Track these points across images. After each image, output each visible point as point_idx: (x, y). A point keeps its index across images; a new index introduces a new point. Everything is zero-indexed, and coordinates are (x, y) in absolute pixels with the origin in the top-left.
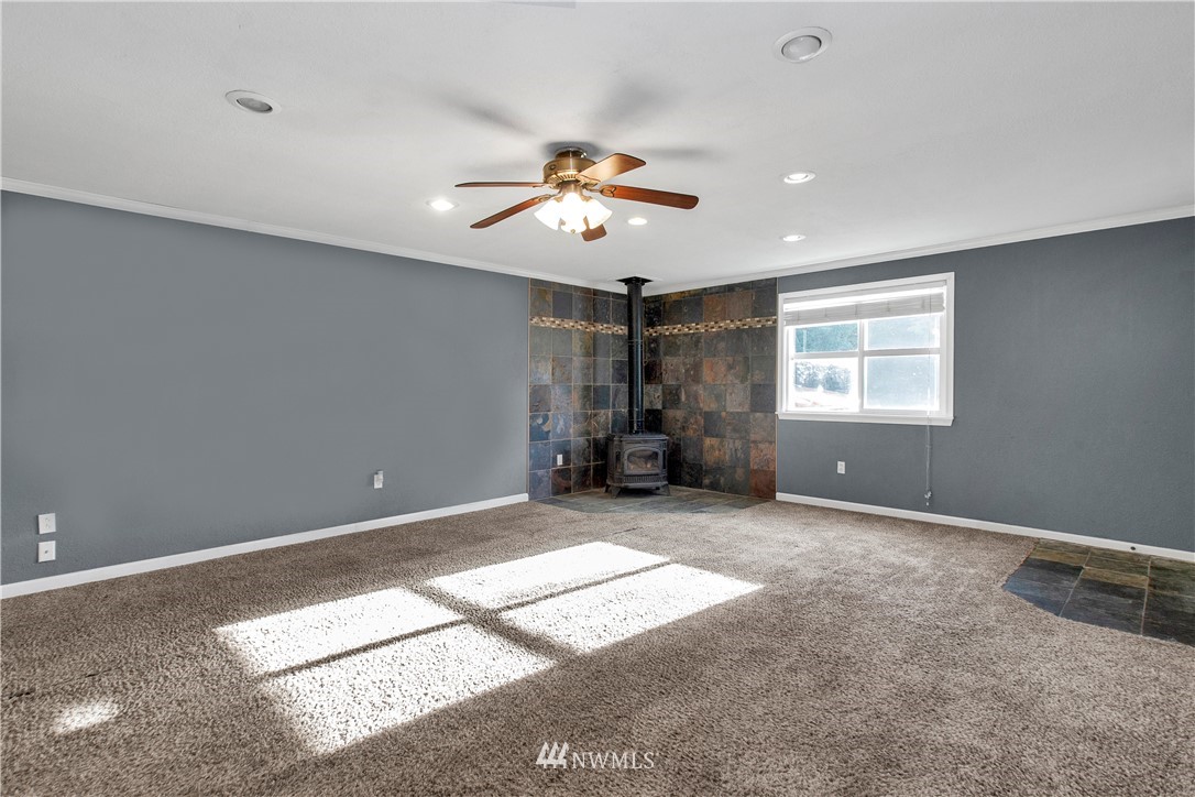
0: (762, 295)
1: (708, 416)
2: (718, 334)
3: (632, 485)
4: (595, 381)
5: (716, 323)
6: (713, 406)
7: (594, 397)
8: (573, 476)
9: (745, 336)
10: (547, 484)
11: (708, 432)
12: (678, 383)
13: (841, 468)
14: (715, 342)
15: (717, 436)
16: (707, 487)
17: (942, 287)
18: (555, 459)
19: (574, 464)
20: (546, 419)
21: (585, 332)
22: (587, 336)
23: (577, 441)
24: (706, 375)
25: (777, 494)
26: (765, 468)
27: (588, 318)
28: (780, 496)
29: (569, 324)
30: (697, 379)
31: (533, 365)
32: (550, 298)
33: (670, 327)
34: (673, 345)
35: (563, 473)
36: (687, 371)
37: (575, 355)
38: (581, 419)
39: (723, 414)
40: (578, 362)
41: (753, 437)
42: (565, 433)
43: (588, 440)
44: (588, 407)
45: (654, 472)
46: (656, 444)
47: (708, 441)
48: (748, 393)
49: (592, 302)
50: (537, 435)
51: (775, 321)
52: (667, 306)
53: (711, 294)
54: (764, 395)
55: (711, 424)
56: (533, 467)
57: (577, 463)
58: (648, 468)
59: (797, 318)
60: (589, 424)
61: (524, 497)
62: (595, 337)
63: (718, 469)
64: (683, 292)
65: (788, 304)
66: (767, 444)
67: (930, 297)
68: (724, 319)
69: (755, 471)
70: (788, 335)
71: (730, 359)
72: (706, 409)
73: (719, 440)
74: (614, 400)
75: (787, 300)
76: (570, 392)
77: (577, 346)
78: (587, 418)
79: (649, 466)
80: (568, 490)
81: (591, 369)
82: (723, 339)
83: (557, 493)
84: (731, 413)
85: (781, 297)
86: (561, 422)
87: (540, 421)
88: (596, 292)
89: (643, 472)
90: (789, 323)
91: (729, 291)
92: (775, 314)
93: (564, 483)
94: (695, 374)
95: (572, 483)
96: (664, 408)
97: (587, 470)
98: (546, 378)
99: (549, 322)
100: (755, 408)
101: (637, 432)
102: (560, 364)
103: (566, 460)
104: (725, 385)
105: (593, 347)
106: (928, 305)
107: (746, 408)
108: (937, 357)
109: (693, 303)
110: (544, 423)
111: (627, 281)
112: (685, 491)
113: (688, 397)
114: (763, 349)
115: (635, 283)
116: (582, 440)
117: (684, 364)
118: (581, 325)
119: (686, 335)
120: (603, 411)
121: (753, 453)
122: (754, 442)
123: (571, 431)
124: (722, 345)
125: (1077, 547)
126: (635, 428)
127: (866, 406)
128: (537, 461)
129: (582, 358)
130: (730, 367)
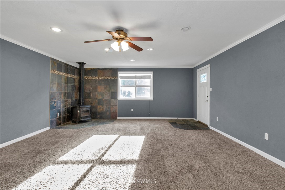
0: (114, 71)
1: (99, 100)
2: (102, 80)
3: (83, 120)
4: (67, 91)
5: (101, 77)
6: (101, 98)
7: (67, 95)
8: (62, 119)
9: (109, 81)
10: (55, 123)
11: (99, 104)
12: (90, 91)
13: (132, 110)
14: (101, 81)
15: (101, 105)
16: (99, 118)
17: (151, 74)
18: (57, 115)
19: (62, 116)
20: (55, 102)
21: (65, 76)
22: (66, 78)
23: (63, 109)
24: (99, 90)
25: (118, 117)
26: (115, 112)
27: (66, 72)
28: (118, 118)
29: (61, 73)
30: (96, 91)
31: (51, 85)
32: (56, 65)
33: (87, 77)
34: (88, 81)
35: (59, 119)
36: (93, 89)
37: (63, 83)
38: (64, 102)
39: (103, 99)
40: (63, 84)
41: (112, 105)
42: (60, 107)
43: (66, 108)
44: (66, 98)
45: (87, 116)
46: (89, 108)
47: (99, 106)
48: (110, 94)
49: (67, 68)
50: (52, 107)
51: (117, 78)
52: (86, 71)
53: (100, 69)
54: (114, 95)
55: (100, 102)
56: (51, 118)
57: (63, 115)
58: (86, 115)
59: (122, 77)
60: (66, 103)
61: (48, 128)
62: (68, 78)
63: (102, 113)
64: (92, 68)
65: (120, 74)
66: (115, 106)
67: (149, 76)
68: (103, 76)
69: (112, 113)
70: (120, 81)
71: (105, 86)
72: (98, 98)
73: (102, 106)
74: (72, 96)
75: (120, 73)
76: (61, 94)
77: (63, 80)
78: (65, 102)
79: (86, 114)
80: (60, 124)
81: (66, 87)
82: (103, 81)
83: (58, 125)
84: (106, 99)
85: (119, 72)
86: (59, 103)
87: (53, 103)
88: (68, 65)
89: (85, 116)
90: (121, 78)
91: (105, 69)
92: (117, 76)
93: (59, 122)
94: (95, 89)
95: (61, 122)
96: (85, 98)
97: (65, 117)
98: (55, 90)
99: (56, 72)
100: (112, 98)
101: (82, 105)
102: (59, 85)
103: (60, 115)
104: (104, 92)
105: (67, 81)
106: (148, 77)
107: (110, 98)
108: (150, 87)
109: (95, 71)
110: (54, 104)
111: (79, 63)
112: (95, 120)
113: (93, 95)
114: (114, 84)
115: (82, 64)
116: (64, 108)
117: (92, 87)
118: (64, 74)
119: (92, 79)
120: (69, 100)
121: (111, 108)
122: (112, 106)
123: (61, 106)
124: (103, 83)
125: (171, 119)
126: (82, 104)
127: (137, 97)
128: (52, 116)
129: (64, 84)
130: (105, 88)
